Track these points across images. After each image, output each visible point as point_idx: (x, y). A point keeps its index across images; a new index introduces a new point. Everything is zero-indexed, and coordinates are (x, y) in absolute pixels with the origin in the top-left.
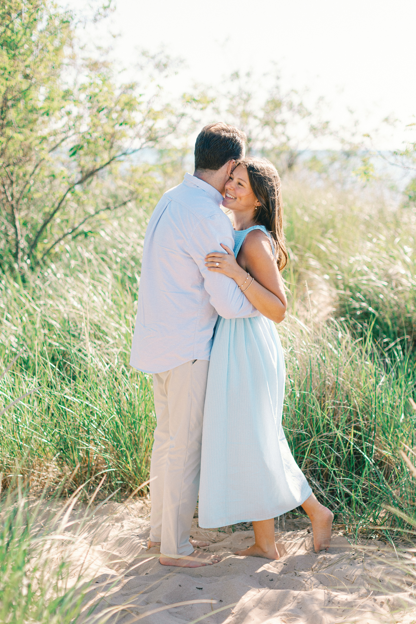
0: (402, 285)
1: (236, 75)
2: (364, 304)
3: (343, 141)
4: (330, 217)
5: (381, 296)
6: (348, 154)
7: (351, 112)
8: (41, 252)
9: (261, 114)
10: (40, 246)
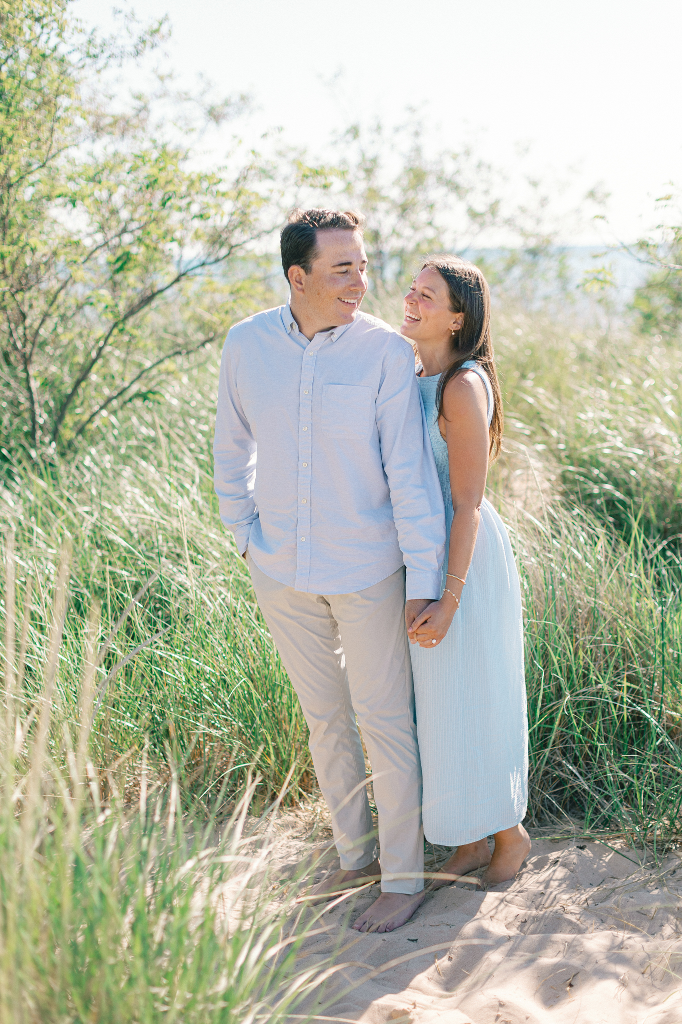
0: (663, 454)
1: (354, 132)
2: (608, 487)
3: (523, 233)
4: (528, 352)
5: (633, 473)
6: (534, 253)
7: (535, 184)
8: (72, 429)
9: (395, 194)
10: (69, 420)
